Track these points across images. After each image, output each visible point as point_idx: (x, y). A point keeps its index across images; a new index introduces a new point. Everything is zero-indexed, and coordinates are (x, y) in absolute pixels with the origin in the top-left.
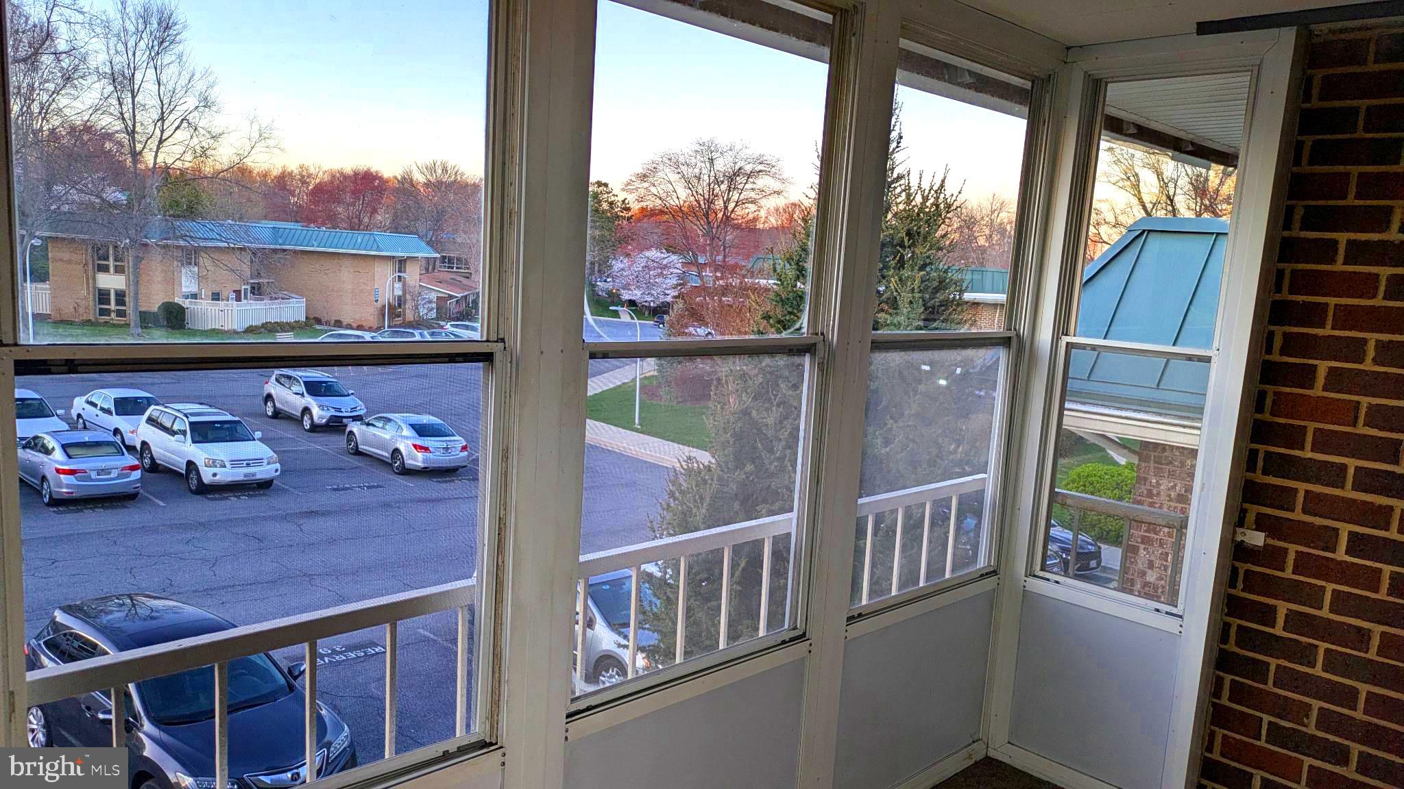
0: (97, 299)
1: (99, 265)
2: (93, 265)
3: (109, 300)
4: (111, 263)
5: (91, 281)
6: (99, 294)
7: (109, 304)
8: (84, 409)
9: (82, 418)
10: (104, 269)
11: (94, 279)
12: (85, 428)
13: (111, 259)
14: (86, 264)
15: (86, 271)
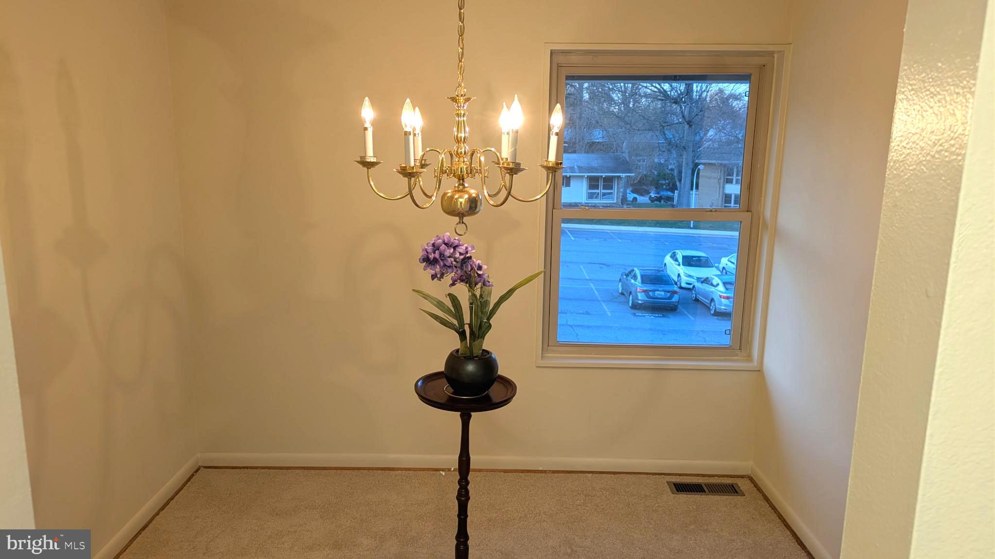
0: (724, 200)
1: (727, 179)
2: (724, 179)
3: (731, 200)
4: (734, 178)
5: (721, 189)
6: (725, 197)
7: (730, 203)
8: (727, 264)
9: (725, 270)
10: (729, 181)
11: (724, 188)
12: (726, 273)
13: (735, 175)
14: (720, 179)
15: (719, 183)
